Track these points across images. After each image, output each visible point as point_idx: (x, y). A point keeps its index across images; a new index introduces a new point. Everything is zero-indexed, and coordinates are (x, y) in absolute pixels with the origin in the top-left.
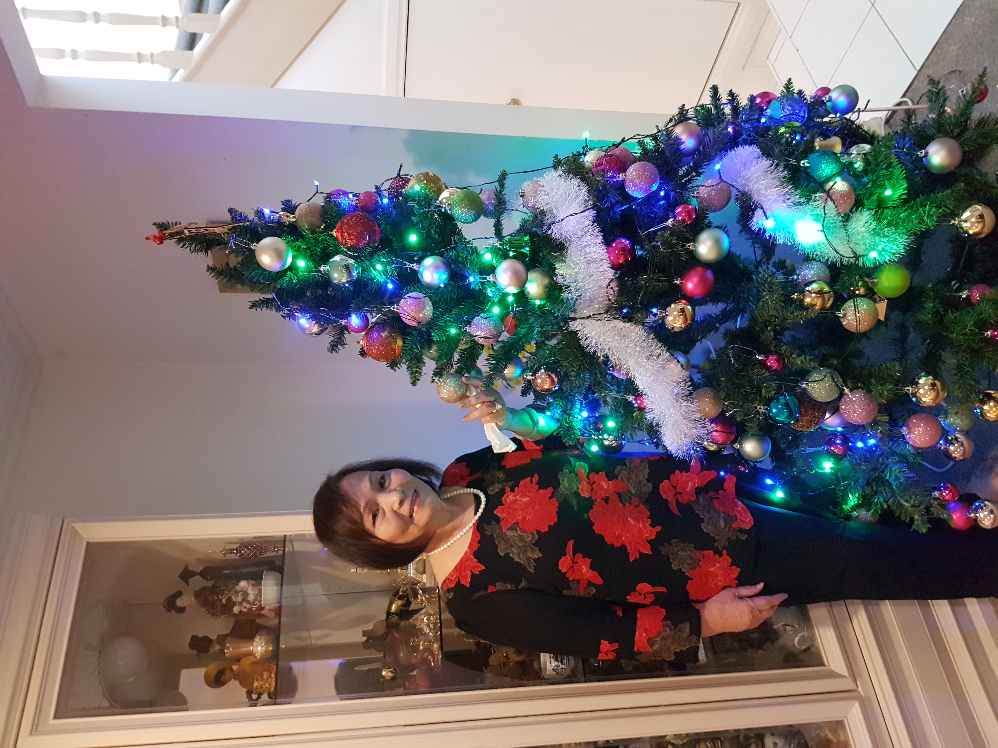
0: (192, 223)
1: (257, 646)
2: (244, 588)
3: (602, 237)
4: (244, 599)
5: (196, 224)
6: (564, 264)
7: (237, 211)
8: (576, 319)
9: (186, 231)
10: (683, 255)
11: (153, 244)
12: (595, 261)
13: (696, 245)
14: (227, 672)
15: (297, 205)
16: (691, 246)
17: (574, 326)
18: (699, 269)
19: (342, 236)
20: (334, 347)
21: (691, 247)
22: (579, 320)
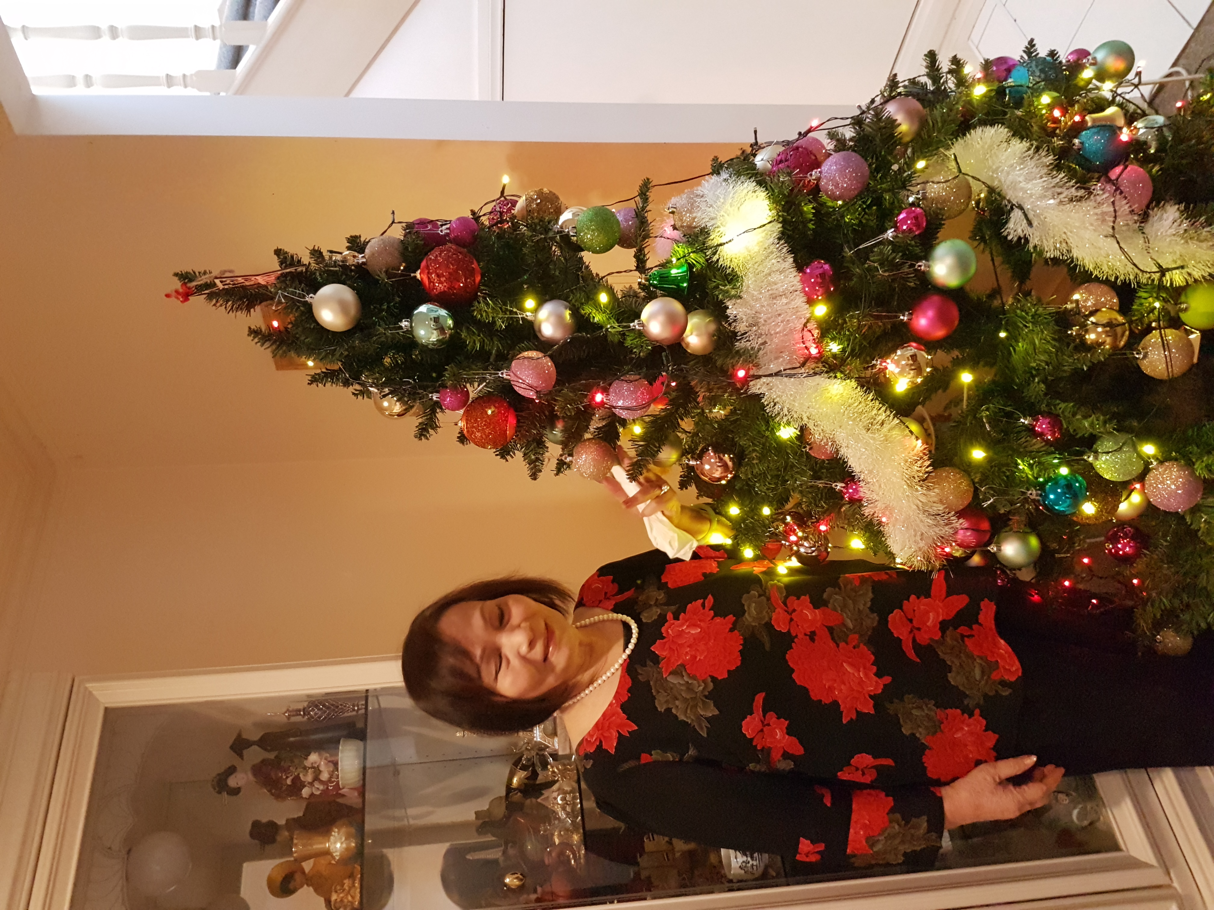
0: (225, 271)
1: (335, 843)
2: (315, 763)
3: (792, 260)
4: (316, 778)
5: (230, 271)
6: (739, 301)
7: (286, 253)
8: (759, 377)
9: (217, 281)
10: (910, 280)
11: (175, 302)
12: (784, 294)
13: (930, 263)
14: (298, 877)
15: (367, 240)
16: (922, 265)
17: (756, 387)
18: (936, 299)
19: (429, 278)
20: (423, 432)
21: (923, 268)
22: (764, 380)
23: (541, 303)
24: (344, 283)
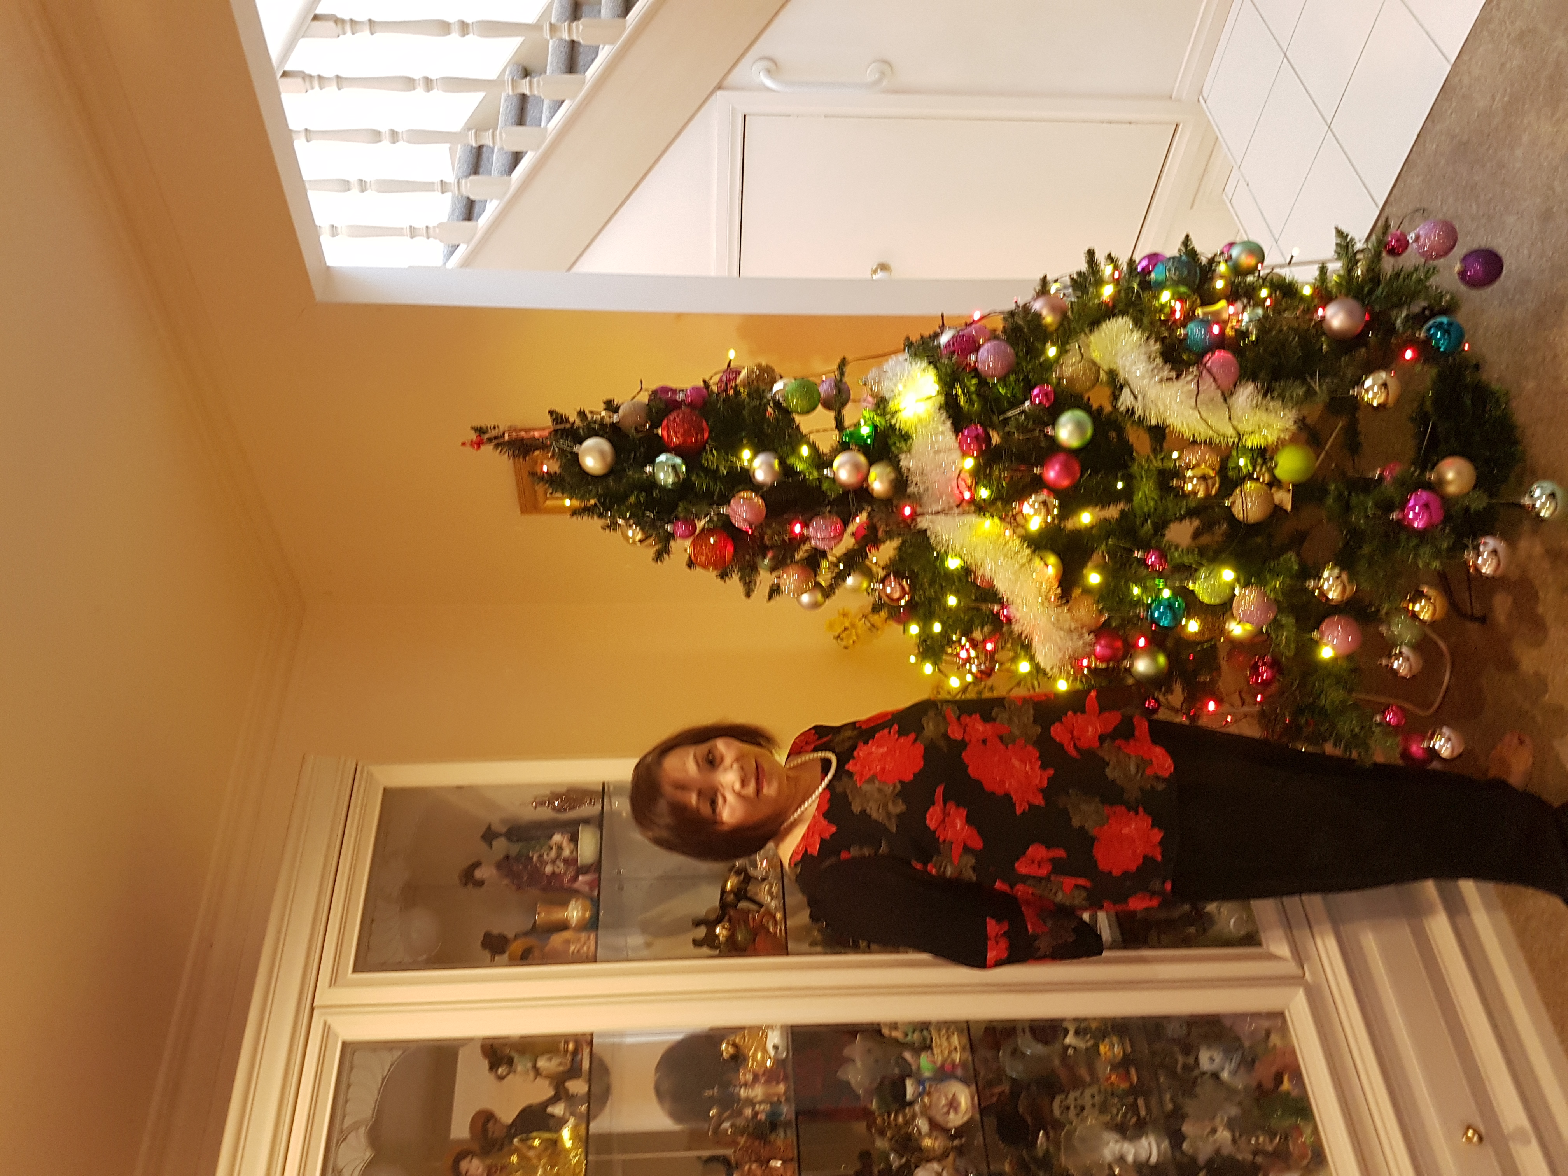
1: (573, 912)
2: (559, 842)
3: (950, 424)
4: (558, 857)
5: (517, 426)
6: (910, 455)
7: (558, 413)
8: (924, 515)
9: (506, 435)
10: (1042, 442)
12: (944, 450)
13: (1056, 429)
15: (620, 403)
16: (1049, 430)
17: (923, 523)
18: (1062, 457)
19: (668, 434)
20: (659, 556)
21: (1050, 433)
22: (928, 516)
23: (755, 455)
24: (602, 436)
